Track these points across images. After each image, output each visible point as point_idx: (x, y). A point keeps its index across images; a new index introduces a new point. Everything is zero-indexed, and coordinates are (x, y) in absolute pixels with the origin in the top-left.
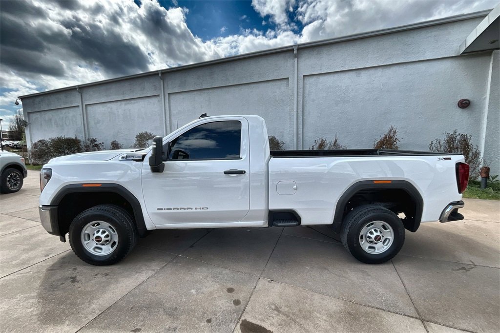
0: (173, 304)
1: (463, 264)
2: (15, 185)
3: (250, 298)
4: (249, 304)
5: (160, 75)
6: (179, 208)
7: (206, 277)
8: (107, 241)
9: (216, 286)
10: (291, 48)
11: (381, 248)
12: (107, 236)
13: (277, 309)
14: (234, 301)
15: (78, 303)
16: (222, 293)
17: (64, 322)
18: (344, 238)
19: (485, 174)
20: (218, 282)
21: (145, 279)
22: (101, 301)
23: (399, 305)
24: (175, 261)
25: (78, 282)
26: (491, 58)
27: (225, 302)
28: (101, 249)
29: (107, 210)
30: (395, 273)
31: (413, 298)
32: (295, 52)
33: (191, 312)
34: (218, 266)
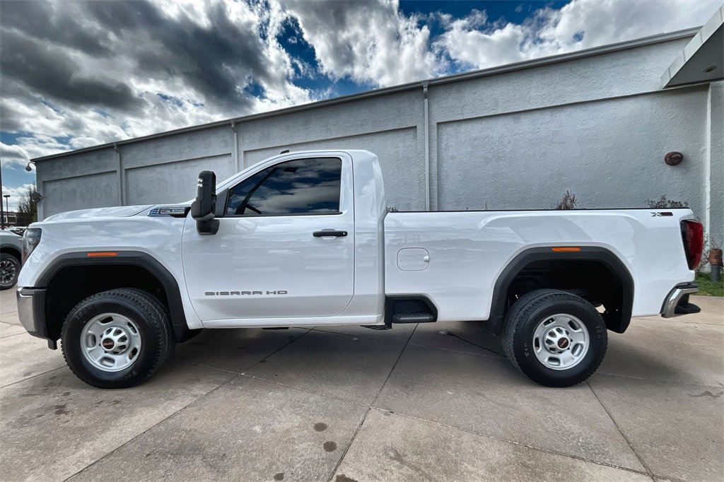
0: (220, 449)
1: (705, 386)
2: (8, 278)
3: (353, 439)
4: (350, 449)
5: (233, 126)
6: (240, 291)
7: (281, 407)
8: (123, 347)
9: (297, 420)
10: (418, 85)
11: (569, 361)
12: (123, 339)
13: (399, 457)
14: (325, 445)
15: (58, 445)
16: (305, 431)
17: (25, 477)
18: (509, 344)
19: (715, 260)
20: (300, 414)
21: (179, 409)
22: (97, 444)
23: (608, 452)
24: (232, 382)
25: (66, 413)
26: (707, 94)
27: (309, 445)
28: (112, 361)
29: (125, 295)
30: (596, 402)
31: (631, 440)
32: (425, 90)
33: (249, 463)
34: (303, 390)
